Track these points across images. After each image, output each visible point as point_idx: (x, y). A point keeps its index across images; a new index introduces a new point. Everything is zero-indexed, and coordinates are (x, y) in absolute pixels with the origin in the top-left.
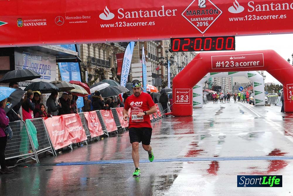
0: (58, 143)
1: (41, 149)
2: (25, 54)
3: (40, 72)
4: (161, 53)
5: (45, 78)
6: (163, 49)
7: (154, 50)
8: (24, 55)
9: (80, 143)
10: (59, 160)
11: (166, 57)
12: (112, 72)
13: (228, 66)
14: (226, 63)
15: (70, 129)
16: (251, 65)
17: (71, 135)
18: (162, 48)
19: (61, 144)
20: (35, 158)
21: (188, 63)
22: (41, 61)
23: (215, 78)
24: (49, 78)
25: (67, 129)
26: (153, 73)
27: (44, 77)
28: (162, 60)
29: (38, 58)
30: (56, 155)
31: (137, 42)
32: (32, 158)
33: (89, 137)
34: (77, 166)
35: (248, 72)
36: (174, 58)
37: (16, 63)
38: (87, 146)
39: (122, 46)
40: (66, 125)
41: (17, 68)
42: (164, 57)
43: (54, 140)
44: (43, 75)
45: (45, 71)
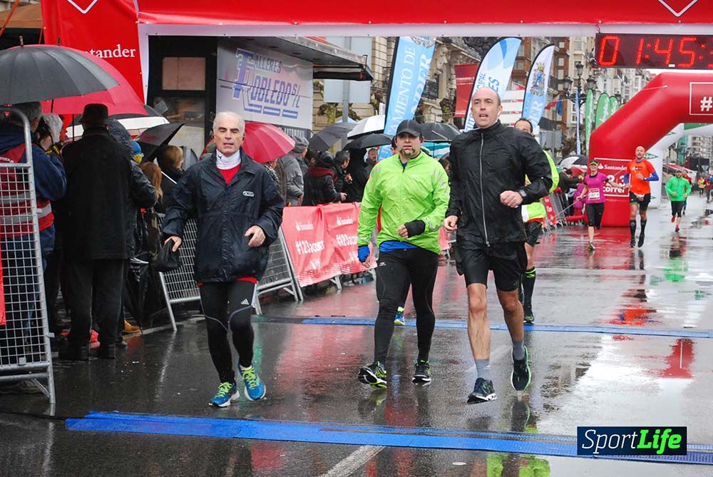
0: (308, 272)
1: (267, 283)
4: (565, 68)
5: (285, 113)
6: (570, 58)
9: (358, 274)
10: (309, 311)
11: (575, 80)
12: (442, 109)
15: (338, 239)
17: (339, 254)
18: (568, 56)
19: (315, 274)
21: (630, 98)
23: (694, 138)
24: (293, 115)
25: (332, 239)
26: (542, 116)
27: (282, 111)
28: (566, 87)
29: (271, 66)
30: (302, 298)
34: (352, 327)
36: (595, 82)
37: (220, 73)
39: (470, 46)
40: (330, 230)
41: (222, 86)
42: (572, 80)
43: (299, 264)
44: (281, 107)
45: (286, 97)
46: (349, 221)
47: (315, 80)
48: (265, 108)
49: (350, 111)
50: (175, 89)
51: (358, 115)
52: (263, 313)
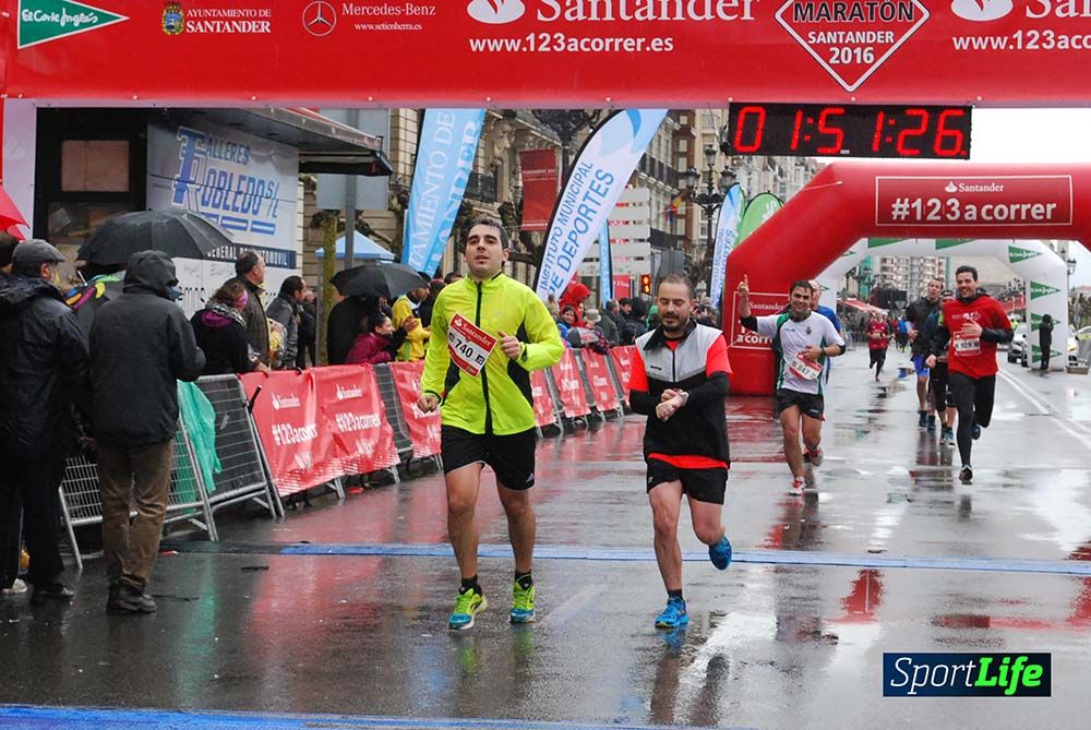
0: (292, 472)
1: (227, 491)
2: (184, 136)
3: (238, 204)
4: (689, 155)
5: (255, 226)
6: (697, 140)
7: (663, 143)
8: (183, 142)
9: (370, 474)
10: (291, 534)
11: (704, 172)
12: (501, 218)
13: (939, 218)
14: (930, 204)
15: (338, 420)
16: (1023, 217)
17: (341, 443)
18: (694, 137)
19: (303, 476)
20: (204, 522)
21: (788, 199)
22: (245, 163)
23: (884, 260)
24: (267, 228)
25: (329, 421)
26: (654, 227)
27: (250, 223)
28: (690, 184)
29: (233, 154)
30: (283, 514)
31: (600, 111)
32: (195, 522)
33: (406, 458)
34: (360, 558)
35: (1009, 242)
36: (734, 177)
37: (153, 163)
38: (395, 489)
39: (542, 122)
40: (325, 407)
41: (156, 185)
42: (698, 173)
43: (277, 460)
44: (249, 216)
45: (257, 202)
46: (356, 393)
47: (303, 175)
48: (224, 218)
49: (360, 222)
50: (82, 190)
51: (372, 227)
52: (220, 540)
